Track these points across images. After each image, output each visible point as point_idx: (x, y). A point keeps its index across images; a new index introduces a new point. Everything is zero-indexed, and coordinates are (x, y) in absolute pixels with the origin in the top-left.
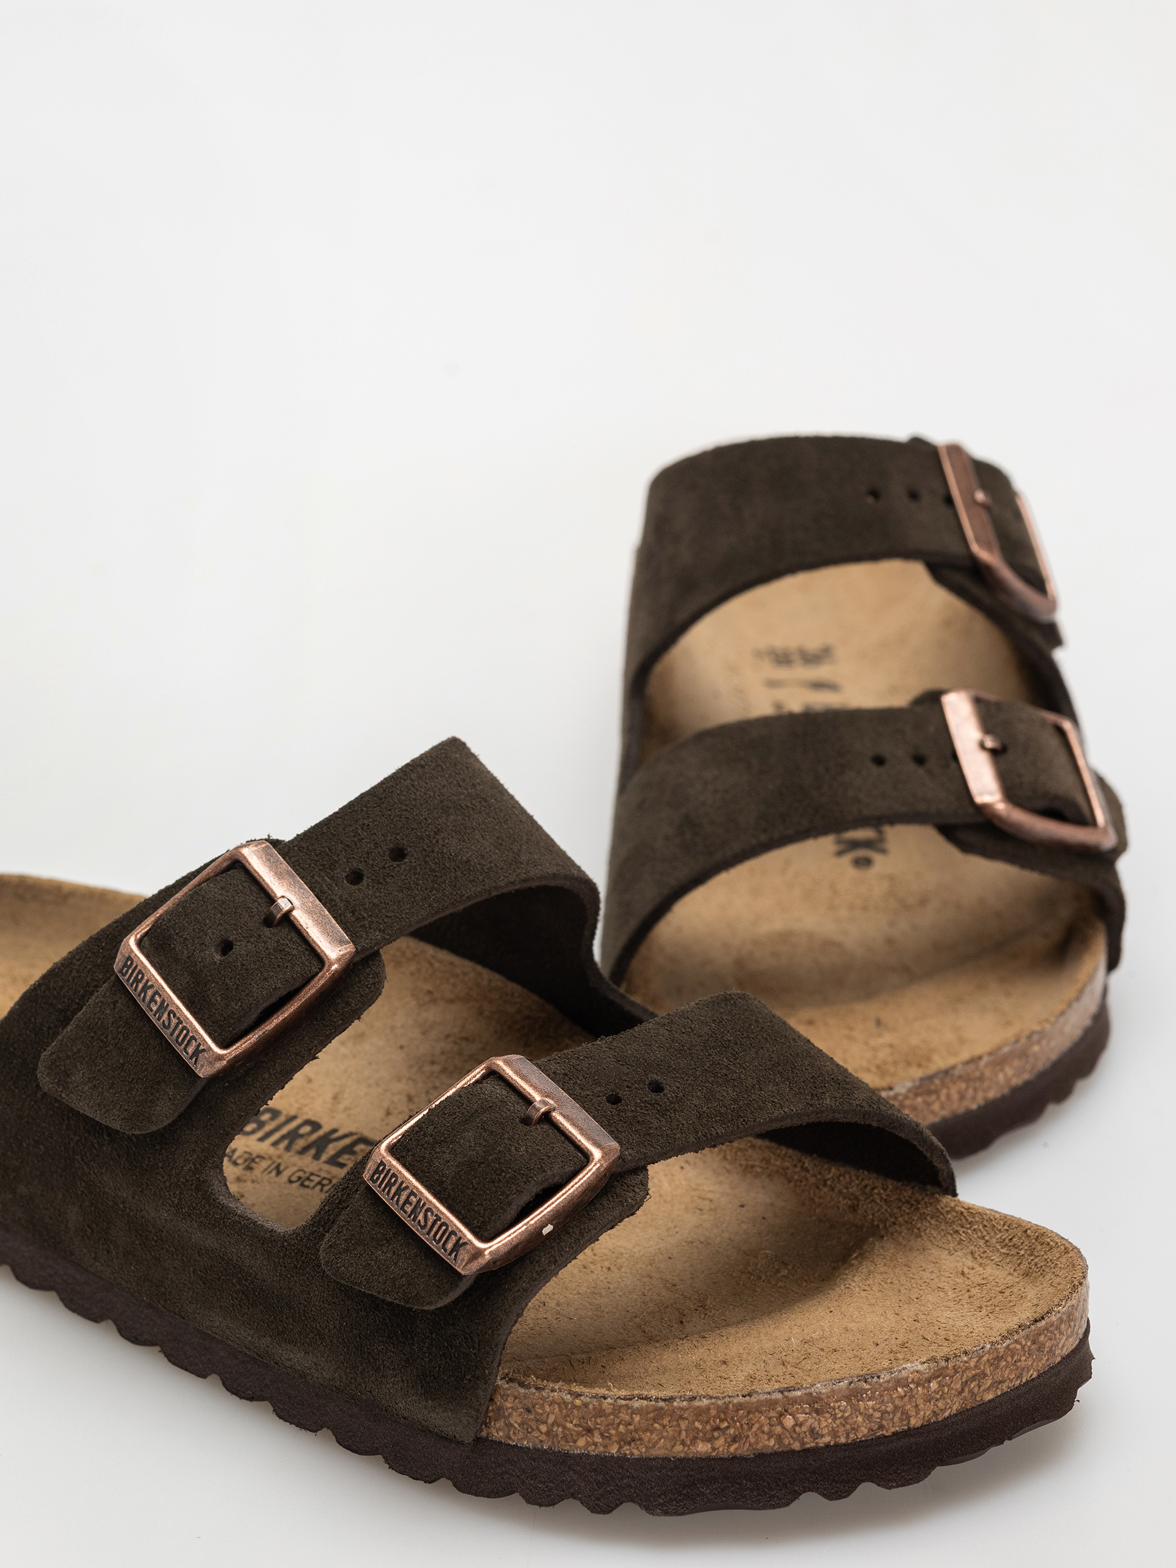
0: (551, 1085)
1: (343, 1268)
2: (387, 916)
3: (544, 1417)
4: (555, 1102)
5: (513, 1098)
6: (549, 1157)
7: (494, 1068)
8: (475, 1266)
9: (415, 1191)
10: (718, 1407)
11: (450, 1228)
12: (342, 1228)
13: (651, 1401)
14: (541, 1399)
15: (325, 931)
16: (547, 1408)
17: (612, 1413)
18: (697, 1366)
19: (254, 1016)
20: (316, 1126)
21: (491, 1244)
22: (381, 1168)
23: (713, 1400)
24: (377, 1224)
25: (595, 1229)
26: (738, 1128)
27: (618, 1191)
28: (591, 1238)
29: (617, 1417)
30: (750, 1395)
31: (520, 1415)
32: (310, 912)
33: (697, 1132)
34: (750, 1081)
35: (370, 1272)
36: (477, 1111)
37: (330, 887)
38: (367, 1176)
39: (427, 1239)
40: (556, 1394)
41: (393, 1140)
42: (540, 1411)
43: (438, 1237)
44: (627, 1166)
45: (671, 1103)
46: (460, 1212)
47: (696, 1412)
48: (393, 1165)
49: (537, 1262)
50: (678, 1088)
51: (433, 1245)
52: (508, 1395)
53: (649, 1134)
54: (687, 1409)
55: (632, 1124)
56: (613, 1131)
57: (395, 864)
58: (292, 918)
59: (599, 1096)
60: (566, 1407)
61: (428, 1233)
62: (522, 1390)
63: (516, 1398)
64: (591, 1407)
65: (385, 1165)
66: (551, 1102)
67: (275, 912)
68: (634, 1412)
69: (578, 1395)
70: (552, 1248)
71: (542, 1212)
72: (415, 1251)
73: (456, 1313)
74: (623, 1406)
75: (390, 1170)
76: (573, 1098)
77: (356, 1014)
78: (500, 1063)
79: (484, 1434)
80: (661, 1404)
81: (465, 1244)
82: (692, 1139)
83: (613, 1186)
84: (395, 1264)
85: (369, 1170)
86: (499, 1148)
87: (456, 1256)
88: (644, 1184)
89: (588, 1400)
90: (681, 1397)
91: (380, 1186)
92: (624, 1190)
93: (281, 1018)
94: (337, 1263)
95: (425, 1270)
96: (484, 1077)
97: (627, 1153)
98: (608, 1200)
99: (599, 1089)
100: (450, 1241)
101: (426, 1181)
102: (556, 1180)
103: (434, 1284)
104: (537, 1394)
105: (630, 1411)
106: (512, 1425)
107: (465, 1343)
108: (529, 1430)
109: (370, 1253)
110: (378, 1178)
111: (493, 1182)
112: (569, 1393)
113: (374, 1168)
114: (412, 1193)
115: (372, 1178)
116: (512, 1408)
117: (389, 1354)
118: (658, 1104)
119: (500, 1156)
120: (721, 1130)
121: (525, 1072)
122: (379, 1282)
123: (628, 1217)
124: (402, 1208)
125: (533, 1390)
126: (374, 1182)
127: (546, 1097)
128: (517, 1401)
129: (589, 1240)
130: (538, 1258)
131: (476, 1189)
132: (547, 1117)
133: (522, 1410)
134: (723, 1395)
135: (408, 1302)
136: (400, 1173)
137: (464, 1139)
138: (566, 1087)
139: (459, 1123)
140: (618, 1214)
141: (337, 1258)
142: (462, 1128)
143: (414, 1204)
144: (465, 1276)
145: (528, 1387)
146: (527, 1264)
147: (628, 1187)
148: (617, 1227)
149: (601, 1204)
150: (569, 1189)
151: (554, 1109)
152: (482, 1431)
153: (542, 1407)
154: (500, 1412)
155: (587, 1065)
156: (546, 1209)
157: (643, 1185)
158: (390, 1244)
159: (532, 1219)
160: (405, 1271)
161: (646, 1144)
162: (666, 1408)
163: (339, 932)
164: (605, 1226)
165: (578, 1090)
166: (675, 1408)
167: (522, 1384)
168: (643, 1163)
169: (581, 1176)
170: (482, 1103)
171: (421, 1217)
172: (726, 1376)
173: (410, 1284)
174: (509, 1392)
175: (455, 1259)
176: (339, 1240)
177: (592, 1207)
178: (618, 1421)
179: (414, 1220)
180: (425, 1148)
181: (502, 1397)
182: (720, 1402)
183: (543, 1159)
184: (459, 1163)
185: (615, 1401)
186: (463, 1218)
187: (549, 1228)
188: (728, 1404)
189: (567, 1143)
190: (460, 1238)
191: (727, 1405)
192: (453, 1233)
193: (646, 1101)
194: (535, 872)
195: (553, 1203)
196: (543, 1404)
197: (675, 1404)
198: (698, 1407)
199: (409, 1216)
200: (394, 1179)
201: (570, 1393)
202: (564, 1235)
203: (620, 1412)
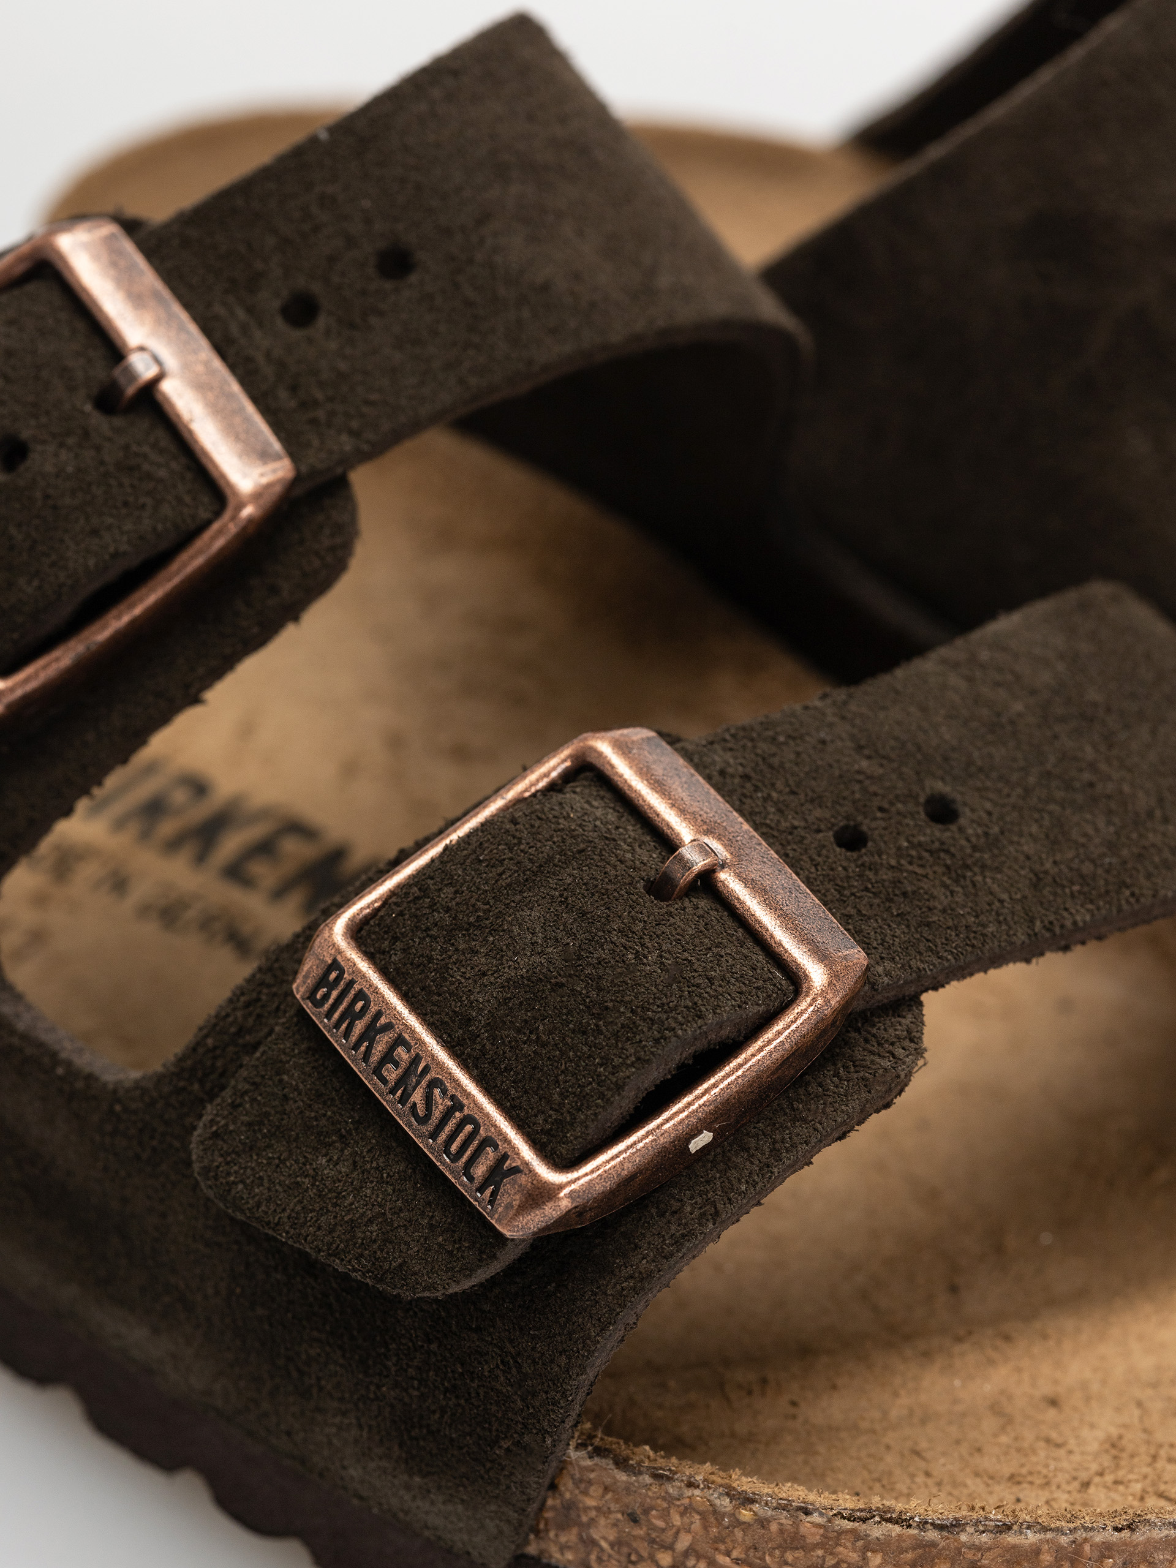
0: (714, 804)
1: (240, 1186)
2: (367, 402)
3: (668, 1537)
4: (725, 846)
5: (632, 830)
6: (711, 980)
7: (592, 759)
8: (534, 1221)
9: (406, 1036)
10: (1059, 1549)
11: (482, 1131)
12: (242, 1096)
13: (909, 1526)
14: (664, 1499)
15: (233, 431)
16: (677, 1520)
17: (820, 1545)
18: (995, 1409)
19: (66, 610)
20: (199, 787)
21: (575, 1175)
22: (333, 975)
23: (1049, 1535)
24: (319, 1095)
25: (807, 1143)
26: (1120, 910)
27: (858, 1054)
28: (796, 1162)
29: (831, 1554)
30: (1130, 1527)
31: (615, 1525)
32: (200, 387)
33: (1032, 920)
34: (1143, 801)
35: (300, 1202)
36: (550, 859)
37: (245, 329)
38: (302, 990)
39: (430, 1148)
40: (697, 1492)
41: (362, 909)
42: (660, 1524)
43: (454, 1148)
44: (879, 997)
45: (975, 848)
46: (506, 1093)
47: (1008, 1556)
48: (360, 971)
49: (675, 1212)
50: (989, 813)
51: (443, 1163)
52: (590, 1482)
53: (928, 925)
54: (989, 1549)
55: (891, 900)
56: (850, 916)
57: (388, 285)
58: (159, 398)
59: (819, 831)
60: (719, 1522)
61: (434, 1135)
62: (622, 1477)
63: (606, 1489)
64: (774, 1527)
65: (342, 972)
66: (715, 845)
67: (122, 380)
68: (869, 1546)
69: (748, 1500)
70: (708, 1182)
71: (690, 1104)
72: (402, 1167)
73: (486, 1307)
74: (847, 1532)
75: (351, 983)
76: (762, 835)
77: (292, 612)
78: (604, 746)
79: (532, 1549)
80: (932, 1535)
81: (515, 1170)
82: (1021, 937)
83: (846, 1043)
84: (358, 1190)
85: (306, 977)
86: (599, 953)
87: (494, 1194)
88: (914, 1037)
89: (770, 1513)
90: (978, 1522)
91: (329, 1015)
92: (872, 1053)
93: (126, 619)
94: (229, 1174)
95: (423, 1214)
96: (568, 777)
97: (880, 969)
98: (836, 1075)
99: (818, 813)
100: (482, 1159)
101: (433, 1013)
102: (725, 1032)
103: (440, 1245)
104: (655, 1489)
105: (860, 1543)
106: (594, 1543)
107: (504, 1371)
108: (633, 1558)
109: (302, 1160)
110: (326, 997)
111: (584, 1033)
112: (728, 1494)
113: (317, 972)
114: (400, 1041)
115: (311, 996)
116: (598, 1509)
117: (332, 1367)
118: (947, 852)
119: (601, 972)
120: (1083, 916)
121: (658, 771)
122: (319, 1228)
123: (878, 1111)
124: (377, 1071)
125: (647, 1479)
126: (318, 1004)
127: (708, 832)
128: (609, 1496)
129: (790, 1166)
130: (676, 1205)
131: (544, 1045)
132: (706, 882)
133: (619, 1516)
134: (1071, 1526)
135: (381, 1280)
136: (376, 991)
137: (520, 925)
138: (746, 807)
139: (509, 885)
140: (858, 1109)
141: (228, 1163)
142: (518, 898)
143: (403, 1065)
144: (513, 1240)
145: (635, 1471)
146: (652, 1217)
147: (879, 1044)
148: (852, 1134)
149: (820, 1085)
150: (753, 1055)
151: (723, 866)
152: (527, 1542)
153: (665, 1515)
154: (569, 1516)
155: (792, 756)
156: (698, 1098)
157: (912, 1041)
158: (347, 1145)
159: (667, 1121)
160: (377, 1209)
161: (922, 948)
162: (943, 1544)
163: (261, 432)
164: (828, 1135)
165: (773, 817)
166: (964, 1545)
167: (622, 1463)
168: (912, 990)
169: (779, 1026)
170: (564, 841)
171: (417, 1097)
172: (1060, 1441)
173: (387, 1241)
174: (592, 1476)
175: (491, 1202)
176: (234, 1123)
177: (801, 1091)
178: (833, 1562)
179: (403, 1100)
180: (434, 938)
181: (577, 1483)
182: (1064, 1540)
183: (698, 986)
184: (508, 980)
185: (829, 1521)
186: (513, 1107)
187: (706, 1137)
188: (1081, 1545)
189: (750, 944)
190: (505, 1157)
191: (1078, 1546)
192: (488, 1142)
193: (920, 844)
194: (686, 314)
195: (715, 1086)
196: (667, 1510)
197: (963, 1537)
198: (1014, 1547)
199: (393, 1091)
200: (360, 1004)
201: (730, 1492)
202: (737, 1155)
203: (837, 1545)
